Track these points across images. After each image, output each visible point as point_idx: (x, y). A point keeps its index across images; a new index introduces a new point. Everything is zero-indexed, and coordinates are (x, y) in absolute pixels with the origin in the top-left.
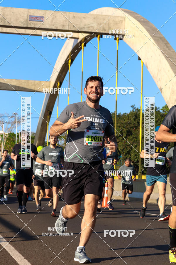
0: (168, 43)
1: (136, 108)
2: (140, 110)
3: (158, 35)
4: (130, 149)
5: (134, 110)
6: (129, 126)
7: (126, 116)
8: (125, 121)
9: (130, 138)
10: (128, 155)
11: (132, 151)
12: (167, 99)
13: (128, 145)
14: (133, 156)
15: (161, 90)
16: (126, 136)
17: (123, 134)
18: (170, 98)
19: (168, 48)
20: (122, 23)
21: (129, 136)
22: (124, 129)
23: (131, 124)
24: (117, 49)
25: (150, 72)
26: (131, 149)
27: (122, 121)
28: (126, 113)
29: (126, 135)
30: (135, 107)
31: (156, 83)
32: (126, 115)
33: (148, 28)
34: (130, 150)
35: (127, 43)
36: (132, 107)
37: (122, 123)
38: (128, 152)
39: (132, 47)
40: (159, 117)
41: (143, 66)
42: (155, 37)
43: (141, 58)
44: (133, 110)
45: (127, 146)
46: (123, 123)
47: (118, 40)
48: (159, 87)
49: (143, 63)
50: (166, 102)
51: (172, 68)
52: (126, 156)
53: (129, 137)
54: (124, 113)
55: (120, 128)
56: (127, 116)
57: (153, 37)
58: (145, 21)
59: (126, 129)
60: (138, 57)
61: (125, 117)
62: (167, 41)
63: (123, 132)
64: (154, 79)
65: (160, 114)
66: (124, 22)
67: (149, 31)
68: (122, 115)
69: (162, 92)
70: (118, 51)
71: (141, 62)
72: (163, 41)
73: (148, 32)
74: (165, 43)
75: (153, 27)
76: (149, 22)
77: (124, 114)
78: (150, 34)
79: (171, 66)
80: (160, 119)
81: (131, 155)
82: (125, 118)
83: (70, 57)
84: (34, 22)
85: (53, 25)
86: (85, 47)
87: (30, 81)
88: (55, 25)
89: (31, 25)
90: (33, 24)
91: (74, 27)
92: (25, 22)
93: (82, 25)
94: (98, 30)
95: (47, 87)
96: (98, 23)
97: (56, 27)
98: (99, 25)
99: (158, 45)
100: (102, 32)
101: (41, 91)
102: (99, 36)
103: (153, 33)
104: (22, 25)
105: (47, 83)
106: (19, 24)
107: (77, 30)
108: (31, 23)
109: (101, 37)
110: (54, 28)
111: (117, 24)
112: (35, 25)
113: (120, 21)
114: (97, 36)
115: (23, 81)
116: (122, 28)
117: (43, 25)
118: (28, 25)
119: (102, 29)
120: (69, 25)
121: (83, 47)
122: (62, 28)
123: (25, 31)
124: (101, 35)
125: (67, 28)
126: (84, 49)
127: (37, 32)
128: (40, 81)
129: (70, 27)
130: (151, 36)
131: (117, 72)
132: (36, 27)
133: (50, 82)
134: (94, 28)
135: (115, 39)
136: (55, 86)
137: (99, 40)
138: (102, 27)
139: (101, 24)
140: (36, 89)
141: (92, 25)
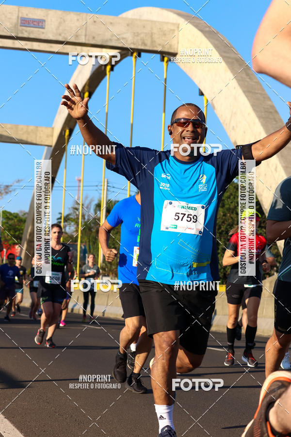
3: (233, 56)
19: (248, 77)
20: (173, 33)
24: (165, 77)
25: (218, 116)
31: (228, 134)
33: (216, 42)
39: (189, 74)
40: (231, 191)
42: (229, 58)
43: (204, 93)
49: (207, 100)
51: (254, 110)
57: (224, 57)
58: (212, 31)
60: (200, 90)
64: (225, 127)
65: (234, 186)
66: (176, 32)
67: (218, 47)
70: (166, 79)
71: (205, 98)
72: (240, 65)
73: (217, 50)
78: (219, 54)
80: (233, 194)
83: (87, 87)
84: (28, 29)
85: (60, 35)
86: (112, 72)
87: (21, 127)
88: (63, 35)
89: (22, 33)
90: (26, 31)
91: (94, 38)
92: (12, 29)
93: (108, 36)
94: (134, 44)
95: (48, 136)
96: (134, 33)
97: (64, 37)
98: (135, 36)
99: (232, 72)
100: (140, 47)
101: (38, 143)
102: (135, 54)
103: (225, 52)
104: (8, 34)
105: (49, 130)
106: (3, 31)
107: (99, 43)
108: (23, 30)
109: (139, 55)
110: (60, 39)
111: (165, 35)
112: (29, 34)
113: (171, 30)
114: (132, 55)
115: (9, 126)
116: (174, 42)
117: (43, 33)
118: (18, 33)
119: (140, 43)
120: (86, 36)
121: (109, 72)
122: (75, 39)
123: (14, 43)
124: (139, 52)
125: (82, 40)
126: (110, 75)
127: (32, 46)
128: (37, 127)
129: (87, 37)
130: (221, 55)
131: (163, 114)
132: (32, 36)
133: (53, 128)
134: (127, 41)
135: (162, 60)
136: (61, 136)
137: (136, 61)
138: (141, 40)
139: (138, 34)
140: (29, 140)
141: (124, 36)
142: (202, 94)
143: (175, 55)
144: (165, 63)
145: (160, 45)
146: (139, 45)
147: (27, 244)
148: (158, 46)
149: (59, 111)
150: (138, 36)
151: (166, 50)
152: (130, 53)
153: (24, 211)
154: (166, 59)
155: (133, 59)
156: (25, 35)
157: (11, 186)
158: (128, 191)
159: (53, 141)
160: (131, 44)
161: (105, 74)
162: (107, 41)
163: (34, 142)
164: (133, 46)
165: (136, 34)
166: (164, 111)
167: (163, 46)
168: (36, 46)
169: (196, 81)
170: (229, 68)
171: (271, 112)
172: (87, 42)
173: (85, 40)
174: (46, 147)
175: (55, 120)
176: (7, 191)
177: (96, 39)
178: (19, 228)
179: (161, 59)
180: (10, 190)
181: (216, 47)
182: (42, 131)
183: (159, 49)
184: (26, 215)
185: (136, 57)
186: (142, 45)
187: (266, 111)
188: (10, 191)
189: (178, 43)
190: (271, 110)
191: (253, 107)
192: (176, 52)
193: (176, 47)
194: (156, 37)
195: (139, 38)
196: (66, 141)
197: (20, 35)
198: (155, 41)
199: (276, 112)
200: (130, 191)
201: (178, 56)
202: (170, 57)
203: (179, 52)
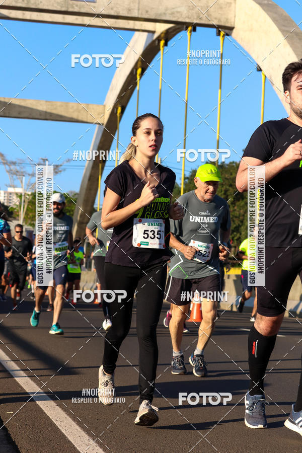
4: (239, 223)
7: (233, 166)
8: (231, 174)
9: (240, 204)
10: (235, 233)
11: (242, 227)
13: (236, 217)
14: (244, 235)
16: (234, 201)
17: (229, 197)
20: (230, 6)
21: (239, 201)
22: (231, 189)
24: (221, 52)
25: (277, 92)
26: (241, 224)
27: (227, 176)
28: (233, 162)
29: (234, 198)
32: (234, 164)
33: (275, 16)
34: (239, 225)
35: (239, 42)
37: (226, 179)
38: (235, 228)
39: (246, 48)
41: (265, 82)
42: (288, 31)
43: (262, 68)
45: (234, 219)
46: (228, 178)
47: (223, 37)
49: (265, 76)
52: (233, 235)
53: (237, 203)
54: (232, 161)
55: (223, 187)
56: (235, 167)
57: (283, 31)
58: (270, 4)
59: (233, 188)
60: (257, 65)
61: (233, 168)
63: (228, 193)
66: (233, 5)
67: (277, 21)
68: (227, 165)
70: (222, 54)
71: (262, 74)
72: (300, 39)
73: (276, 24)
75: (284, 14)
76: (276, 5)
77: (231, 163)
78: (278, 27)
81: (241, 234)
82: (231, 171)
83: (140, 63)
84: (79, 3)
85: (112, 9)
86: (165, 47)
87: (71, 104)
88: (115, 9)
89: (73, 7)
90: (77, 6)
91: (147, 12)
92: (63, 3)
93: (161, 10)
94: (189, 18)
95: (99, 114)
96: (189, 6)
97: (116, 11)
98: (190, 9)
99: (291, 46)
100: (195, 21)
101: (89, 121)
102: (190, 28)
103: (284, 26)
104: (58, 8)
105: (100, 108)
106: (53, 5)
107: (153, 17)
108: (73, 4)
109: (194, 30)
110: (112, 13)
111: (221, 8)
112: (80, 8)
113: (228, 3)
114: (186, 29)
115: (59, 104)
116: (230, 16)
117: (94, 7)
118: (68, 8)
119: (196, 17)
120: (139, 10)
121: (163, 47)
122: (128, 13)
123: (64, 18)
124: (194, 27)
125: (135, 14)
126: (163, 50)
127: (83, 20)
128: (88, 105)
129: (140, 12)
130: (280, 30)
131: (219, 91)
132: (83, 11)
133: (105, 106)
134: (181, 15)
135: (219, 34)
136: (113, 114)
137: (191, 35)
138: (196, 13)
139: (194, 7)
140: (80, 118)
141: (179, 10)
142: (260, 70)
143: (231, 29)
144: (221, 38)
145: (216, 18)
146: (194, 19)
147: (78, 226)
148: (214, 20)
149: (111, 87)
150: (192, 9)
151: (222, 24)
152: (185, 27)
153: (75, 192)
154: (222, 33)
155: (188, 34)
156: (76, 10)
157: (61, 166)
158: (183, 171)
159: (105, 119)
160: (186, 18)
161: (159, 50)
162: (160, 15)
163: (85, 120)
164: (187, 20)
165: (191, 8)
166: (221, 88)
167: (219, 20)
168: (87, 20)
169: (254, 56)
170: (289, 43)
172: (140, 16)
173: (138, 14)
174: (97, 126)
175: (107, 97)
176: (56, 170)
177: (149, 13)
178: (69, 209)
179: (217, 33)
180: (60, 169)
181: (275, 20)
182: (93, 109)
183: (215, 23)
184: (76, 196)
185: (190, 32)
186: (197, 19)
188: (60, 171)
189: (235, 17)
192: (233, 26)
193: (233, 20)
194: (212, 10)
195: (194, 11)
196: (118, 119)
197: (70, 10)
198: (211, 15)
200: (184, 170)
201: (234, 30)
202: (227, 31)
203: (235, 26)
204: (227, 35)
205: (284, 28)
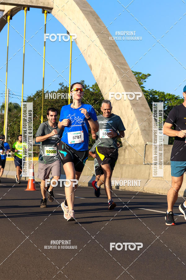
0: (99, 18)
1: (65, 86)
2: (68, 88)
3: (88, 9)
5: (63, 88)
6: (57, 105)
12: (97, 77)
15: (90, 66)
18: (100, 76)
19: (98, 23)
23: (59, 102)
25: (79, 48)
30: (63, 85)
31: (86, 60)
35: (56, 17)
36: (60, 84)
42: (86, 11)
43: (69, 32)
44: (61, 88)
47: (46, 14)
48: (88, 63)
50: (96, 79)
51: (102, 44)
55: (47, 107)
57: (83, 11)
60: (67, 31)
62: (97, 16)
64: (84, 55)
65: (90, 93)
67: (79, 4)
69: (91, 70)
70: (46, 24)
72: (93, 15)
73: (78, 6)
74: (96, 18)
78: (80, 8)
79: (101, 42)
86: (11, 20)
94: (25, 2)
100: (29, 4)
102: (26, 9)
103: (83, 7)
109: (28, 9)
114: (24, 9)
116: (51, 1)
119: (29, 1)
121: (9, 20)
124: (29, 7)
126: (9, 22)
130: (81, 9)
131: (44, 47)
137: (26, 13)
143: (51, 9)
145: (42, 2)
148: (40, 3)
151: (46, 6)
152: (23, 7)
154: (46, 12)
160: (23, 2)
161: (7, 22)
164: (24, 4)
167: (44, 4)
169: (65, 26)
170: (86, 18)
171: (113, 46)
179: (42, 12)
183: (41, 5)
185: (26, 11)
187: (110, 45)
189: (53, 1)
190: (113, 44)
191: (101, 43)
192: (52, 7)
193: (52, 4)
199: (116, 45)
200: (23, 97)
201: (53, 10)
202: (49, 10)
203: (54, 8)
204: (49, 13)
205: (83, 9)
